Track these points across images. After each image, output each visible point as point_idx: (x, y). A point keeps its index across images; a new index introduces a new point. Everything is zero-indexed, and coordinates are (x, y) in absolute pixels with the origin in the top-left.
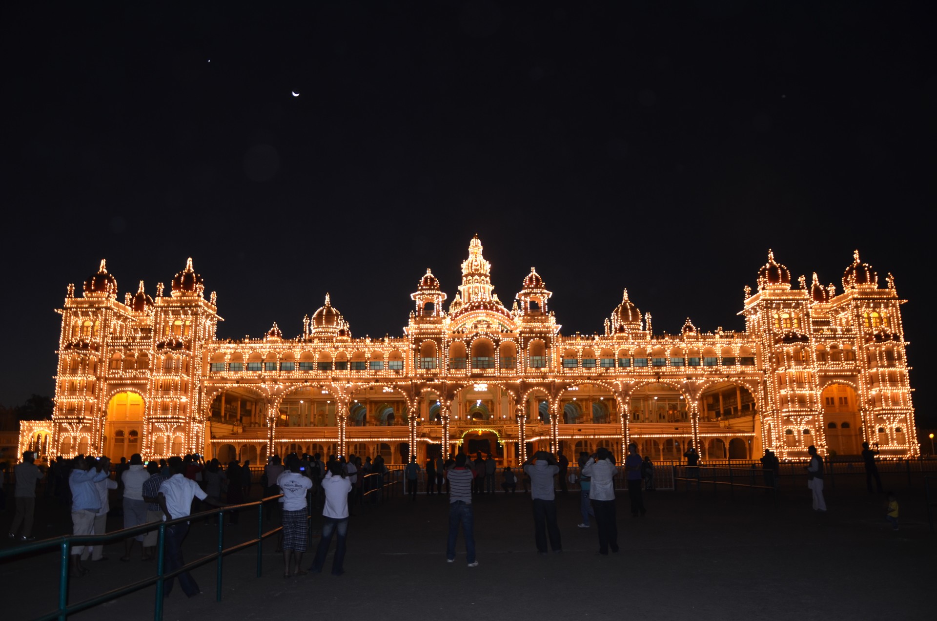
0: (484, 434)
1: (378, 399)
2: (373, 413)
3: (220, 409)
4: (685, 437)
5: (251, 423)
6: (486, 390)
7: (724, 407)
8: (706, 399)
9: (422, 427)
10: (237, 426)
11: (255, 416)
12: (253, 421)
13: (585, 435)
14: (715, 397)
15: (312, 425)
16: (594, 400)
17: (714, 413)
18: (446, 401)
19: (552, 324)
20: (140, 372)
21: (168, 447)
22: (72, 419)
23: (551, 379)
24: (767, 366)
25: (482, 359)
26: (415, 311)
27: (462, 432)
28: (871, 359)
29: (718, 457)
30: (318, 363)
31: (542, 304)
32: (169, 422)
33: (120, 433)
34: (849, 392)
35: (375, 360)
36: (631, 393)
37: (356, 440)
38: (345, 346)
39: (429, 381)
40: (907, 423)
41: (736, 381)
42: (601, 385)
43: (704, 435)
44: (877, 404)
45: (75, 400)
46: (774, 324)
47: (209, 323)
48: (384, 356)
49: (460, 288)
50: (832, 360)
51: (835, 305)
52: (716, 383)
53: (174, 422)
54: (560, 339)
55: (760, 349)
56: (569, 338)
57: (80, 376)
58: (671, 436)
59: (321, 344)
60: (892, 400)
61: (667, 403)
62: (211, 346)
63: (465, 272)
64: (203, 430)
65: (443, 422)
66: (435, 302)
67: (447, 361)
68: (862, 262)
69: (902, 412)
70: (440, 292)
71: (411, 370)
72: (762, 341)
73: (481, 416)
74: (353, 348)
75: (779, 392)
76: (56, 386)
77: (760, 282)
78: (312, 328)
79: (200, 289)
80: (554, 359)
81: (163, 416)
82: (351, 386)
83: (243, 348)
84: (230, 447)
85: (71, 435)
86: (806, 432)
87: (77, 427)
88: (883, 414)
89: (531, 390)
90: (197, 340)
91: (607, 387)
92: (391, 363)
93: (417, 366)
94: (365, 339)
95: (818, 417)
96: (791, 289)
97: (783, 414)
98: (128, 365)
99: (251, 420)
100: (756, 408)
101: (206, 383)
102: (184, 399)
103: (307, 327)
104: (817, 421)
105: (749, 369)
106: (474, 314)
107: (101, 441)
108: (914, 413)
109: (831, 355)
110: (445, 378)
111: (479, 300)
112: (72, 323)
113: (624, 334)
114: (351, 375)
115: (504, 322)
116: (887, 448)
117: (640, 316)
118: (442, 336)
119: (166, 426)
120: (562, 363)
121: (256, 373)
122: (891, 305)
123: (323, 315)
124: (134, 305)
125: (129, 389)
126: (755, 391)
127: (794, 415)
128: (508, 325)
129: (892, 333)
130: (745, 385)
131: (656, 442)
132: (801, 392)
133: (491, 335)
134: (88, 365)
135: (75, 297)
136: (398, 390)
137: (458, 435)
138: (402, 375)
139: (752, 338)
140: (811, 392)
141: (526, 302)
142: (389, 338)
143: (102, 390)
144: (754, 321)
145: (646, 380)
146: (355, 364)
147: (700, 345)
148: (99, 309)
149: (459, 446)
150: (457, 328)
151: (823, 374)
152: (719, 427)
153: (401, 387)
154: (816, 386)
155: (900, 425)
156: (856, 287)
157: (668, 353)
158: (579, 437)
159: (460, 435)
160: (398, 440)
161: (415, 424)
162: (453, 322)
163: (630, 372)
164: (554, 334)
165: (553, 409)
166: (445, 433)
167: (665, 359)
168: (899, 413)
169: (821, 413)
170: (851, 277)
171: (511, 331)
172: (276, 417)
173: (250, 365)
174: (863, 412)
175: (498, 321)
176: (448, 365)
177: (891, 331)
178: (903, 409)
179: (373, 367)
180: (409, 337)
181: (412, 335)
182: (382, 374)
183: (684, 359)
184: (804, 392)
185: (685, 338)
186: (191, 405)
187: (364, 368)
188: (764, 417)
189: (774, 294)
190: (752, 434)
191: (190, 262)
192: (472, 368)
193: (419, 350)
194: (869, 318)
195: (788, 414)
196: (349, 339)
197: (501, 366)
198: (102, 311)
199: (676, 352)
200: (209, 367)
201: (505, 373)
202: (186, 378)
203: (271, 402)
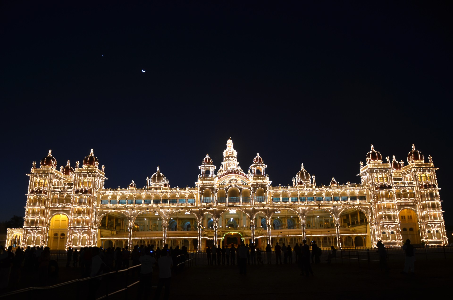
0: (234, 234)
1: (183, 218)
2: (180, 224)
3: (105, 223)
4: (333, 236)
5: (120, 229)
6: (235, 213)
7: (351, 221)
8: (343, 217)
9: (204, 231)
10: (114, 231)
11: (122, 226)
12: (121, 228)
13: (284, 235)
14: (347, 216)
15: (150, 230)
16: (288, 217)
17: (346, 224)
18: (216, 219)
19: (267, 181)
20: (66, 205)
21: (79, 242)
22: (33, 227)
23: (267, 208)
24: (372, 200)
25: (233, 198)
26: (201, 175)
27: (224, 234)
28: (422, 197)
29: (349, 246)
30: (153, 200)
31: (262, 171)
32: (80, 229)
33: (56, 235)
34: (412, 213)
35: (181, 199)
36: (306, 214)
37: (172, 238)
38: (167, 192)
39: (208, 209)
40: (441, 228)
41: (357, 208)
42: (291, 210)
43: (342, 235)
44: (426, 219)
45: (34, 218)
46: (375, 180)
47: (100, 181)
48: (186, 197)
49: (222, 163)
50: (403, 198)
51: (404, 170)
52: (348, 209)
53: (83, 229)
54: (271, 188)
55: (368, 192)
56: (276, 187)
57: (37, 207)
58: (326, 235)
59: (155, 191)
60: (433, 217)
61: (324, 219)
62: (102, 192)
63: (225, 155)
64: (97, 233)
65: (214, 229)
66: (211, 170)
67: (216, 199)
68: (416, 150)
69: (439, 222)
70: (213, 165)
71: (199, 203)
72: (369, 188)
73: (233, 225)
74: (170, 193)
75: (378, 213)
76: (25, 211)
77: (367, 160)
78: (151, 183)
79: (97, 164)
80: (268, 198)
81: (77, 226)
82: (169, 211)
83: (117, 193)
84: (110, 242)
85: (32, 235)
86: (392, 233)
87: (35, 232)
88: (429, 224)
89: (257, 213)
90: (95, 189)
91: (294, 211)
92: (189, 200)
93: (201, 202)
94: (177, 188)
95: (398, 225)
96: (383, 163)
97: (381, 224)
98: (61, 201)
99: (120, 228)
100: (367, 221)
101: (99, 210)
102: (88, 218)
103: (148, 182)
104: (397, 227)
105: (363, 202)
106: (229, 176)
107: (47, 238)
108: (444, 223)
109: (403, 195)
110: (216, 207)
111: (232, 169)
112: (34, 181)
113: (302, 185)
114: (169, 206)
115: (244, 180)
116: (432, 241)
117: (310, 177)
118: (214, 187)
119: (79, 231)
120: (272, 200)
121: (123, 205)
122: (431, 170)
123: (156, 177)
124: (65, 172)
125: (61, 213)
126: (366, 213)
127: (386, 225)
128: (246, 181)
129: (432, 184)
130: (362, 210)
131: (319, 238)
132: (389, 213)
133: (237, 186)
134: (41, 201)
135: (36, 168)
136: (192, 213)
137: (222, 235)
138: (195, 206)
139: (364, 187)
140: (394, 213)
141: (254, 170)
142: (188, 188)
143: (48, 213)
144: (365, 178)
145: (313, 208)
146: (171, 201)
147: (339, 191)
148: (47, 174)
149: (222, 241)
150: (221, 183)
151: (399, 204)
152: (349, 230)
153: (194, 212)
154: (396, 211)
155: (438, 229)
156: (414, 162)
157: (324, 194)
158: (281, 236)
159: (223, 235)
160: (192, 238)
161: (201, 230)
162: (219, 180)
163: (306, 204)
164: (268, 186)
165: (269, 223)
166: (216, 234)
167: (323, 197)
168: (437, 223)
169: (399, 224)
170: (411, 157)
171: (247, 184)
172: (133, 227)
173: (120, 201)
174: (420, 223)
175: (241, 179)
176: (217, 201)
177: (432, 183)
178: (439, 221)
179: (180, 202)
180: (198, 187)
181: (200, 186)
182: (185, 205)
183: (332, 197)
184: (390, 213)
185: (332, 187)
186: (91, 221)
187: (176, 202)
188: (372, 225)
189: (374, 166)
190: (366, 234)
191: (92, 151)
192: (228, 202)
193: (203, 193)
194: (421, 177)
195: (383, 224)
196: (169, 188)
197: (243, 201)
198: (49, 175)
199: (328, 194)
200: (100, 202)
201: (245, 205)
202: (89, 207)
203: (130, 219)
